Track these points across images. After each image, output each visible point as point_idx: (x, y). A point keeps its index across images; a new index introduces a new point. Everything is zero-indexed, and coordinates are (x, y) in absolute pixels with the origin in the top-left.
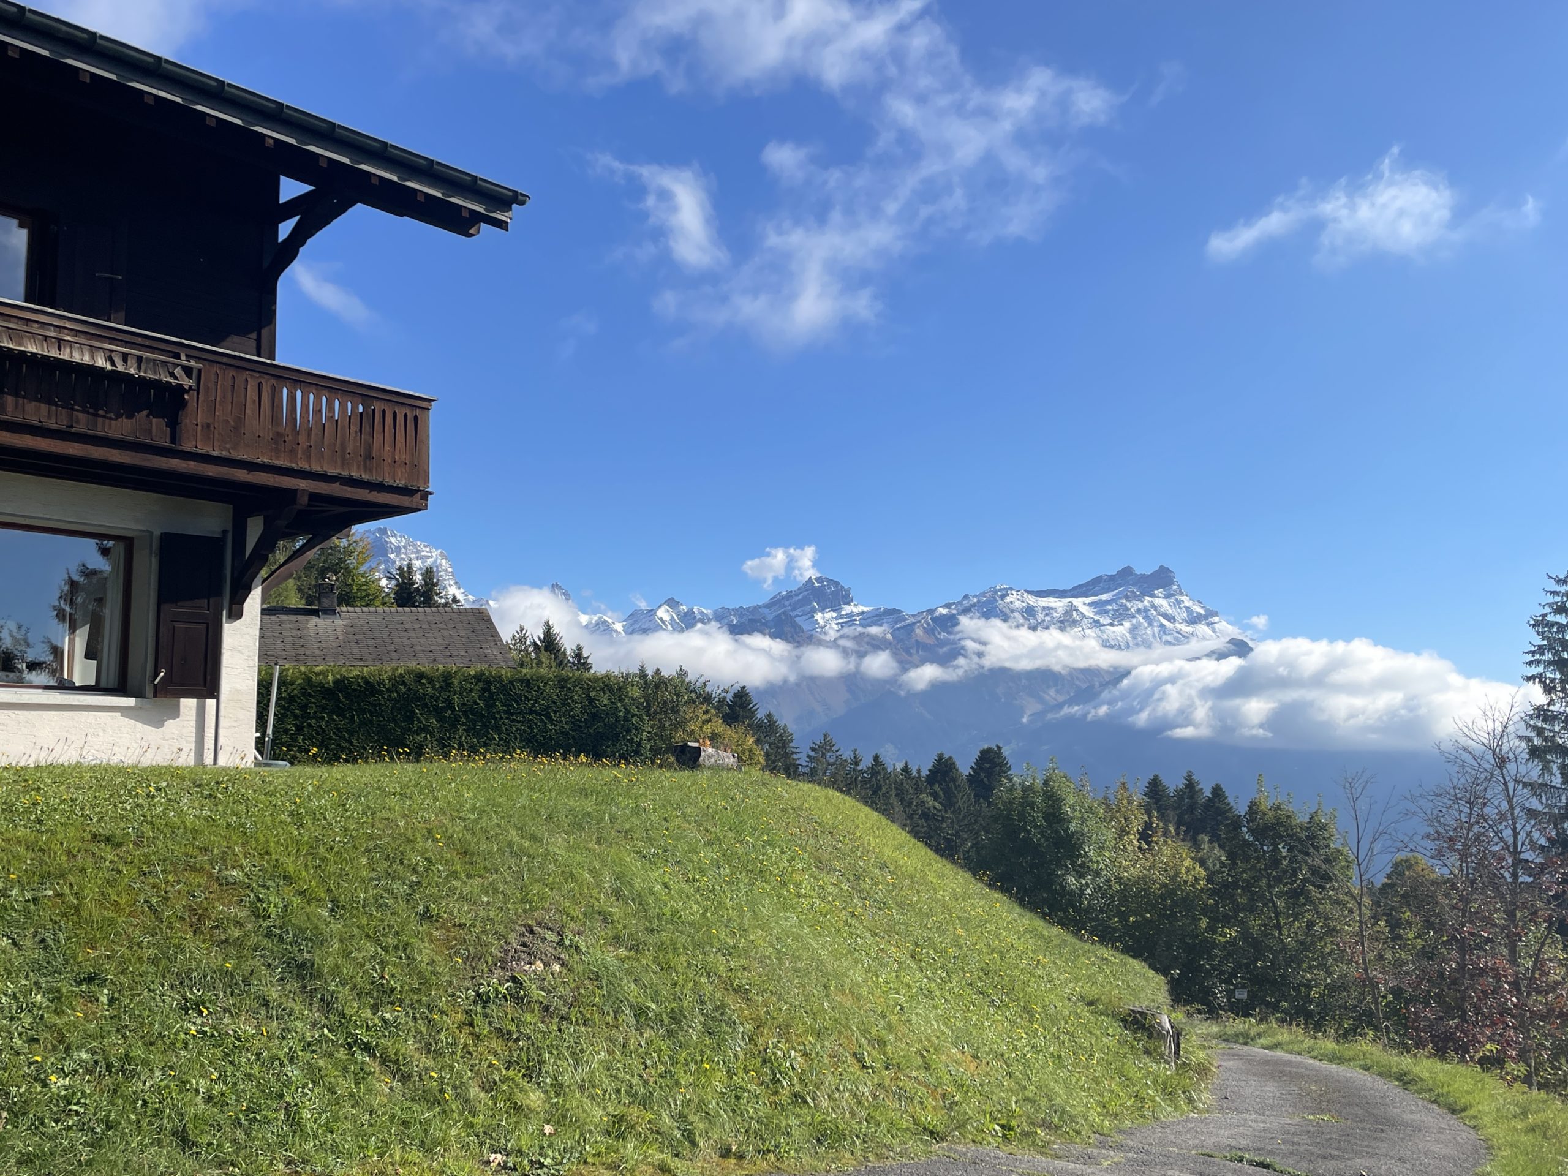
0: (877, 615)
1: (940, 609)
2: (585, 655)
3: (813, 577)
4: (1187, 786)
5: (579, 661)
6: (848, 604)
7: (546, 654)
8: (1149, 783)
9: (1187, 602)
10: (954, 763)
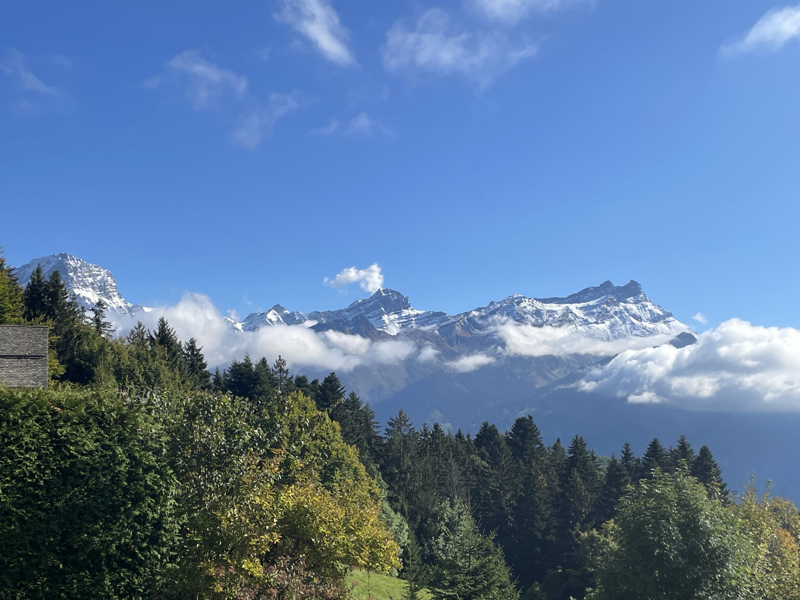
0: (427, 317)
1: (474, 312)
2: (198, 348)
3: (381, 289)
4: (681, 448)
5: (192, 353)
6: (407, 308)
7: (160, 347)
8: (650, 445)
9: (650, 306)
10: (496, 430)
